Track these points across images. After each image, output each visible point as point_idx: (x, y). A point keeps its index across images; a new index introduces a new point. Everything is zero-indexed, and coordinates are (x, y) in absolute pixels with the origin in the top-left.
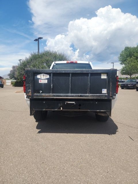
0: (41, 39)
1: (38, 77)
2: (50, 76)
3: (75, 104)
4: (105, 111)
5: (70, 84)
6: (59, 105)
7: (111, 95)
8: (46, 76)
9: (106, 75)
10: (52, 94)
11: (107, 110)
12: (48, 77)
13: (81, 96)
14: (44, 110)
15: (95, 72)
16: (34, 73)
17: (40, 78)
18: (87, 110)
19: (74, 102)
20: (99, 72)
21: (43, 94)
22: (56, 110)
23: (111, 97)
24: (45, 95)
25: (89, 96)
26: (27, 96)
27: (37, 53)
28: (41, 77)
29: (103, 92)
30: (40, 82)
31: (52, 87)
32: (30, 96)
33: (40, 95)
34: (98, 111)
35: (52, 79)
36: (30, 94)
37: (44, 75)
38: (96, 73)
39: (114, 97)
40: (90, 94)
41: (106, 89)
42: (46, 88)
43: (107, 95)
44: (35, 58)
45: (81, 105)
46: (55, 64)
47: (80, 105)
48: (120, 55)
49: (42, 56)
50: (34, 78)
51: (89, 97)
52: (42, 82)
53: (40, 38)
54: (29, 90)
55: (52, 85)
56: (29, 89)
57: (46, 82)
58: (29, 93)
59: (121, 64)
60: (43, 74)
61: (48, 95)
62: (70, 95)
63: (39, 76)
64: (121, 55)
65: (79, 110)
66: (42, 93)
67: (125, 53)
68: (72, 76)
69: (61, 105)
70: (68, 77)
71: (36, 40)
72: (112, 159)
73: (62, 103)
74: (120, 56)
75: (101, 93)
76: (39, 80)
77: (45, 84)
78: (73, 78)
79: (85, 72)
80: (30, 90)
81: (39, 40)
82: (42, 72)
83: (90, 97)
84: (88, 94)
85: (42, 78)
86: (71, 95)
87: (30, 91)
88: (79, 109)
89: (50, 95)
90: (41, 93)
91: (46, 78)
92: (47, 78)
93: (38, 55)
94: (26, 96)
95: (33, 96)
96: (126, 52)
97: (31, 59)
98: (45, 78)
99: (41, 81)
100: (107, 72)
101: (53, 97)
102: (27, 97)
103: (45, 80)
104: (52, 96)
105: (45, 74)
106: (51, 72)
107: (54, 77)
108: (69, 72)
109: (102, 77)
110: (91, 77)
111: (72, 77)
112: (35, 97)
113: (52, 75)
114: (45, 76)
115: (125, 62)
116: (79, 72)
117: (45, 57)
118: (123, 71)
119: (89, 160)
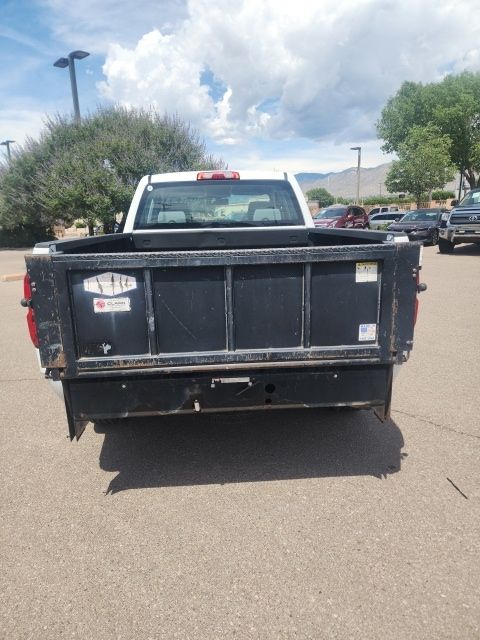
0: (80, 58)
1: (86, 289)
2: (140, 280)
3: (250, 384)
4: (368, 403)
5: (230, 313)
6: (188, 392)
7: (392, 349)
8: (123, 283)
9: (374, 267)
10: (155, 356)
11: (374, 402)
12: (132, 284)
13: (274, 357)
14: (126, 415)
15: (331, 259)
16: (68, 271)
17: (98, 292)
18: (299, 406)
19: (246, 380)
20: (347, 259)
21: (115, 358)
22: (176, 411)
23: (395, 354)
24: (125, 362)
25: (307, 354)
26: (48, 370)
27: (70, 121)
28: (100, 286)
29: (362, 337)
30: (97, 310)
31: (152, 328)
32: (61, 370)
33: (104, 363)
34: (340, 405)
35: (149, 294)
36: (60, 361)
37: (113, 280)
38: (335, 262)
39: (405, 353)
40: (313, 348)
41: (375, 322)
42: (128, 332)
43: (376, 345)
44: (64, 138)
45: (274, 388)
46: (150, 184)
47: (270, 388)
48: (384, 114)
49: (93, 134)
50: (70, 293)
51: (308, 359)
52: (107, 309)
53: (78, 55)
54: (53, 347)
55: (151, 320)
56: (52, 343)
57: (125, 306)
58: (55, 356)
59: (386, 148)
60: (108, 275)
61: (140, 361)
62: (229, 356)
63: (90, 285)
64: (386, 116)
65: (266, 407)
66: (110, 353)
67: (400, 109)
68: (234, 277)
69: (196, 392)
70: (217, 284)
71: (62, 63)
72: (405, 602)
73: (197, 386)
74: (384, 121)
75: (354, 340)
76: (96, 301)
77: (119, 316)
78: (241, 284)
79: (290, 260)
80: (61, 346)
81: (73, 62)
82: (105, 267)
83: (311, 359)
84: (301, 349)
85: (108, 291)
86: (235, 356)
87: (57, 350)
88: (268, 401)
89: (145, 361)
90: (105, 352)
91: (125, 290)
92: (130, 288)
93: (77, 127)
94: (44, 370)
95: (72, 366)
96: (405, 106)
97: (51, 146)
98: (118, 291)
99: (101, 305)
100: (380, 257)
101: (158, 366)
102: (47, 373)
103: (117, 300)
104: (154, 363)
105: (117, 276)
106: (144, 264)
107: (158, 285)
108: (220, 263)
109: (357, 275)
110: (315, 278)
111: (237, 282)
112: (81, 371)
113: (147, 276)
114: (117, 283)
115: (402, 145)
116: (264, 262)
117: (104, 135)
118: (395, 177)
119: (319, 619)
